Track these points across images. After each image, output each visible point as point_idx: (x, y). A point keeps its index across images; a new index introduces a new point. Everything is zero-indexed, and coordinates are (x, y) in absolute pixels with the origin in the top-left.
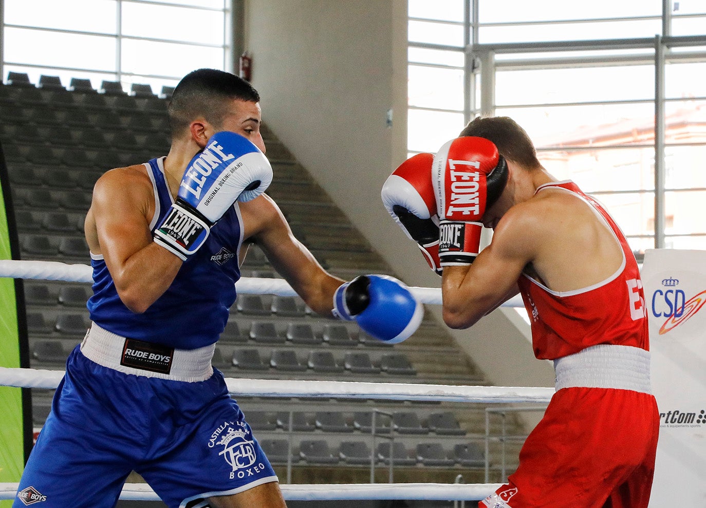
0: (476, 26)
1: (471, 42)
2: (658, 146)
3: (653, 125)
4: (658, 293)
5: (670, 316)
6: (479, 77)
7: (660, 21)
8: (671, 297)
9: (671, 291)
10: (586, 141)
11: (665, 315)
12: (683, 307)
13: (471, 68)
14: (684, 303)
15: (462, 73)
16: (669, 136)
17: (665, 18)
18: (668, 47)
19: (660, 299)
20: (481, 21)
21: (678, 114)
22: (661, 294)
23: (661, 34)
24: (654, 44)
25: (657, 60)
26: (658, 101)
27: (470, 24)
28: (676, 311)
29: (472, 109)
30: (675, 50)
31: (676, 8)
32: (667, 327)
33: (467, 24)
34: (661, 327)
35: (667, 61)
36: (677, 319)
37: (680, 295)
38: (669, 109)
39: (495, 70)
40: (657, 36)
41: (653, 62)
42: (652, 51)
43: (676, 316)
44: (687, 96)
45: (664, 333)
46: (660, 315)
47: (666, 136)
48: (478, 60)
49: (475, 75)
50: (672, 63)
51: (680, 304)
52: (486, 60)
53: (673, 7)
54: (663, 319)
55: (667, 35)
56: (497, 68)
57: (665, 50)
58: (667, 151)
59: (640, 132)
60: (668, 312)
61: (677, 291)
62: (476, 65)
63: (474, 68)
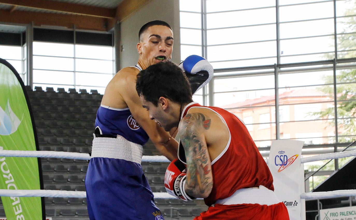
2: (276, 106)
3: (274, 98)
4: (277, 157)
5: (282, 165)
7: (276, 58)
8: (282, 158)
9: (282, 156)
10: (250, 105)
11: (280, 165)
12: (287, 162)
14: (287, 160)
16: (280, 102)
17: (278, 57)
18: (280, 68)
19: (278, 159)
21: (284, 93)
22: (278, 157)
23: (276, 63)
24: (274, 67)
25: (275, 73)
26: (276, 89)
28: (284, 163)
29: (206, 94)
30: (282, 69)
31: (282, 53)
32: (281, 169)
34: (279, 169)
35: (279, 73)
36: (284, 166)
37: (285, 157)
38: (280, 91)
39: (214, 79)
40: (275, 64)
41: (274, 74)
42: (273, 70)
43: (284, 165)
44: (287, 86)
45: (280, 172)
46: (278, 165)
47: (279, 102)
50: (281, 74)
51: (285, 161)
53: (281, 53)
54: (279, 166)
55: (279, 63)
56: (215, 78)
57: (278, 69)
58: (280, 108)
59: (269, 101)
61: (284, 156)
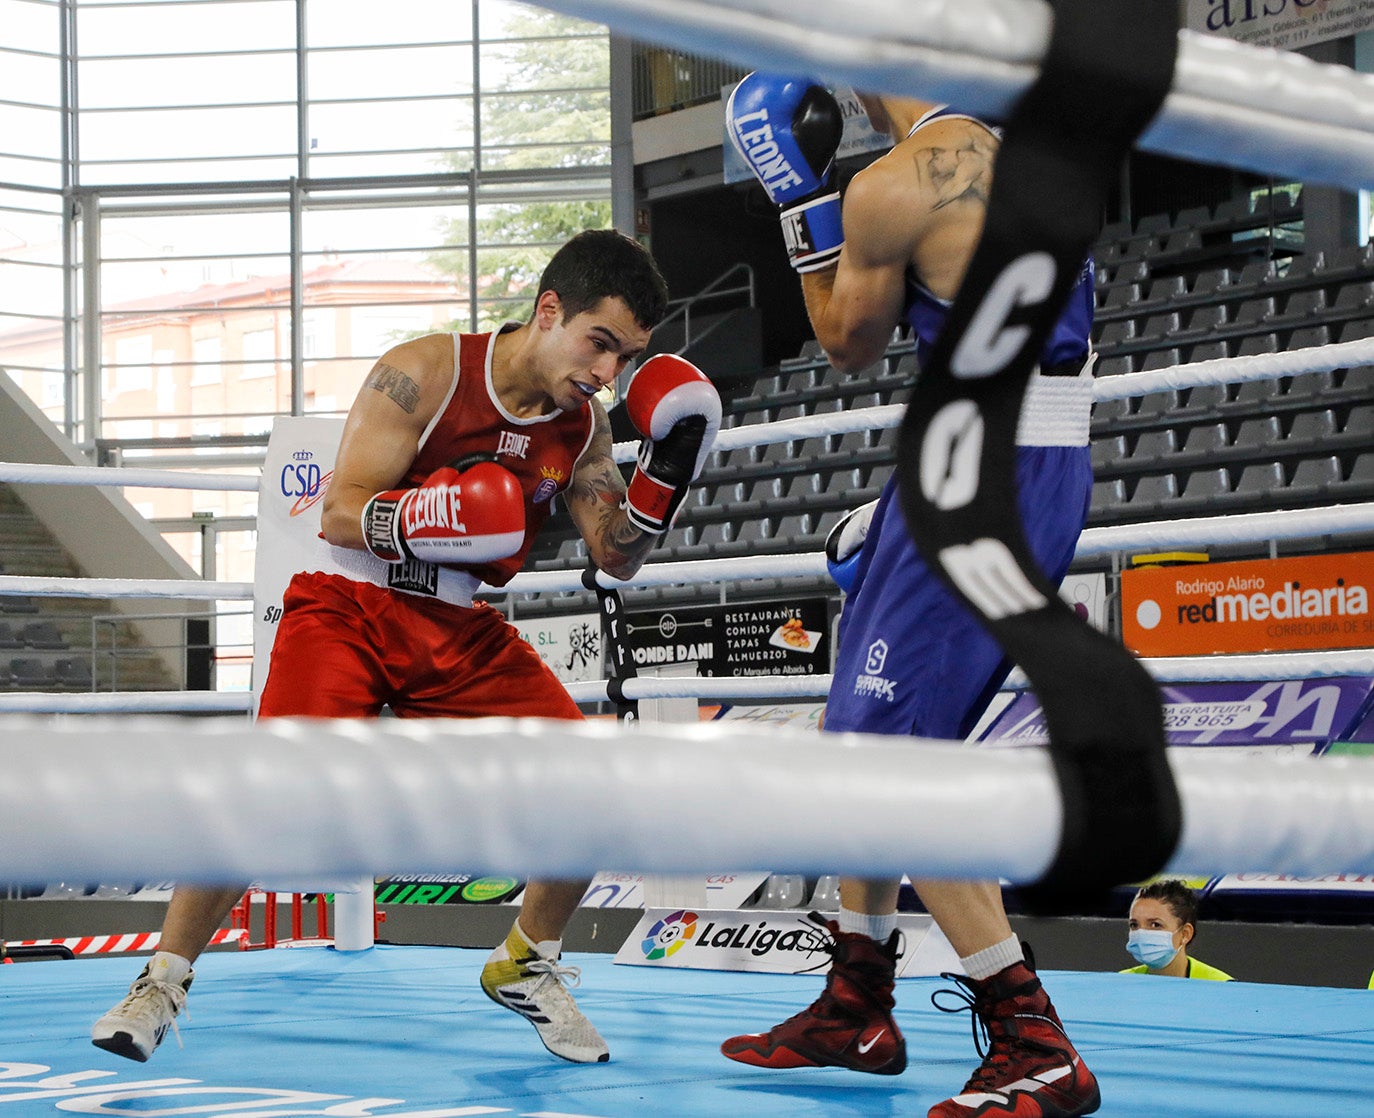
0: (76, 164)
1: (71, 184)
2: (294, 309)
3: (289, 285)
4: (289, 468)
5: (303, 494)
6: (80, 224)
7: (295, 161)
8: (304, 473)
9: (304, 466)
10: (212, 303)
11: (297, 494)
12: (318, 485)
13: (70, 214)
14: (318, 480)
15: (60, 220)
16: (307, 296)
17: (302, 157)
18: (306, 191)
19: (291, 475)
20: (82, 158)
21: (321, 270)
22: (292, 469)
23: (297, 176)
24: (288, 188)
25: (293, 207)
26: (295, 255)
27: (69, 162)
28: (310, 489)
29: (73, 262)
30: (313, 195)
31: (314, 145)
32: (299, 508)
33: (65, 162)
34: (292, 507)
35: (304, 208)
36: (311, 498)
37: (314, 470)
38: (308, 264)
39: (100, 217)
40: (292, 178)
41: (288, 208)
42: (286, 196)
43: (310, 494)
44: (330, 249)
45: (296, 514)
46: (291, 493)
47: (303, 298)
48: (79, 205)
49: (76, 223)
50: (309, 210)
51: (314, 481)
52: (90, 204)
53: (310, 144)
54: (294, 498)
55: (304, 177)
56: (102, 214)
57: (301, 195)
58: (306, 314)
59: (273, 293)
60: (300, 491)
61: (311, 466)
62: (77, 211)
63: (74, 214)
